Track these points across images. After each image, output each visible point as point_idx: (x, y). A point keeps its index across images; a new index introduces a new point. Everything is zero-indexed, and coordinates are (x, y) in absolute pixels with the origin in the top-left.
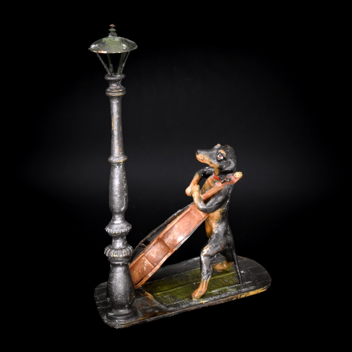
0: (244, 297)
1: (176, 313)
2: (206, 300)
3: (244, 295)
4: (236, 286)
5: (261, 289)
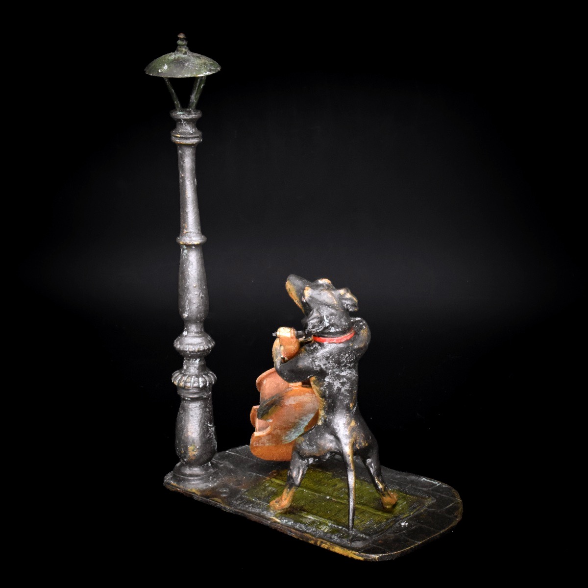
0: (326, 548)
2: (280, 520)
3: (327, 546)
4: (342, 529)
5: (353, 552)
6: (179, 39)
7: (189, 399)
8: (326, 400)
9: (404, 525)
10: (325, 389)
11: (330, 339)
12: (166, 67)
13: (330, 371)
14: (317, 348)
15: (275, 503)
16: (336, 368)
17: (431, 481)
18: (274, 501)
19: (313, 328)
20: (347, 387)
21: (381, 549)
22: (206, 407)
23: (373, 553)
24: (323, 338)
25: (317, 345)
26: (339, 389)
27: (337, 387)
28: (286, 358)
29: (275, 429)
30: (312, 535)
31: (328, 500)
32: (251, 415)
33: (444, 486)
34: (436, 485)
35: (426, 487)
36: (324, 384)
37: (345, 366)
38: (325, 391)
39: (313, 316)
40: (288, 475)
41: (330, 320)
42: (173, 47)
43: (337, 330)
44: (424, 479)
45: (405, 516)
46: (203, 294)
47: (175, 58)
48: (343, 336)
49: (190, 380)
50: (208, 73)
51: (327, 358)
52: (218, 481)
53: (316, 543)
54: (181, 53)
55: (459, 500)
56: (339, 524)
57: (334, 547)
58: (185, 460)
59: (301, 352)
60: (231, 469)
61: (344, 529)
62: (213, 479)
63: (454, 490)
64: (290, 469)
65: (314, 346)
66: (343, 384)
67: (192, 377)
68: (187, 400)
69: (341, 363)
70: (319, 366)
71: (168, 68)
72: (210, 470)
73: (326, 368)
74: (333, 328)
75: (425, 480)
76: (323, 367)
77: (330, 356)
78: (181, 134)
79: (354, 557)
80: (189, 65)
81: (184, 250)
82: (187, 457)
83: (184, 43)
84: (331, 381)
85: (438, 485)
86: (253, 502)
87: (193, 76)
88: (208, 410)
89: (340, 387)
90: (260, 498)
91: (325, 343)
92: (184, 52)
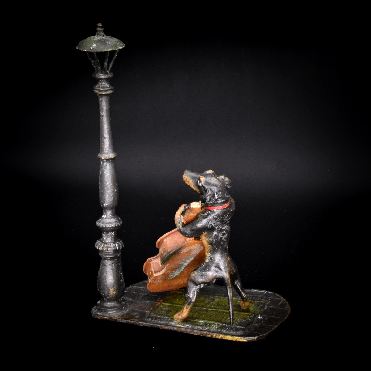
0: (220, 338)
1: (147, 325)
2: (183, 325)
3: (220, 337)
4: (225, 325)
5: (240, 338)
6: (98, 27)
7: (109, 258)
8: (212, 246)
9: (261, 318)
10: (213, 239)
11: (218, 207)
12: (95, 45)
13: (217, 227)
14: (210, 214)
15: (178, 316)
16: (221, 225)
17: (259, 291)
18: (177, 315)
19: (210, 201)
20: (226, 236)
21: (256, 334)
22: (119, 262)
23: (253, 336)
24: (213, 207)
25: (209, 212)
26: (221, 238)
27: (220, 237)
28: (185, 223)
29: (168, 270)
30: (208, 331)
31: (205, 310)
32: (145, 264)
33: (269, 293)
34: (264, 293)
35: (259, 295)
36: (213, 236)
37: (226, 223)
38: (213, 241)
39: (208, 194)
40: (187, 296)
41: (218, 195)
42: (94, 32)
43: (223, 201)
44: (254, 290)
45: (258, 313)
46: (117, 190)
47: (98, 39)
48: (226, 204)
49: (110, 246)
50: (121, 47)
51: (216, 219)
52: (128, 309)
53: (212, 336)
54: (101, 36)
55: (283, 299)
56: (222, 322)
57: (226, 336)
58: (108, 298)
59: (199, 218)
60: (131, 301)
61: (227, 325)
62: (125, 308)
63: (277, 294)
64: (188, 293)
65: (207, 213)
66: (223, 235)
67: (111, 244)
68: (108, 259)
69: (224, 222)
70: (211, 225)
71: (96, 45)
72: (122, 303)
73: (215, 225)
74: (220, 200)
75: (256, 291)
76: (213, 225)
77: (218, 218)
78: (102, 88)
79: (241, 341)
80: (109, 43)
81: (104, 162)
82: (110, 296)
83: (102, 29)
84: (217, 234)
85: (265, 292)
86: (159, 318)
87: (113, 50)
88: (120, 264)
89: (222, 236)
90: (163, 315)
91: (214, 210)
92: (102, 35)
